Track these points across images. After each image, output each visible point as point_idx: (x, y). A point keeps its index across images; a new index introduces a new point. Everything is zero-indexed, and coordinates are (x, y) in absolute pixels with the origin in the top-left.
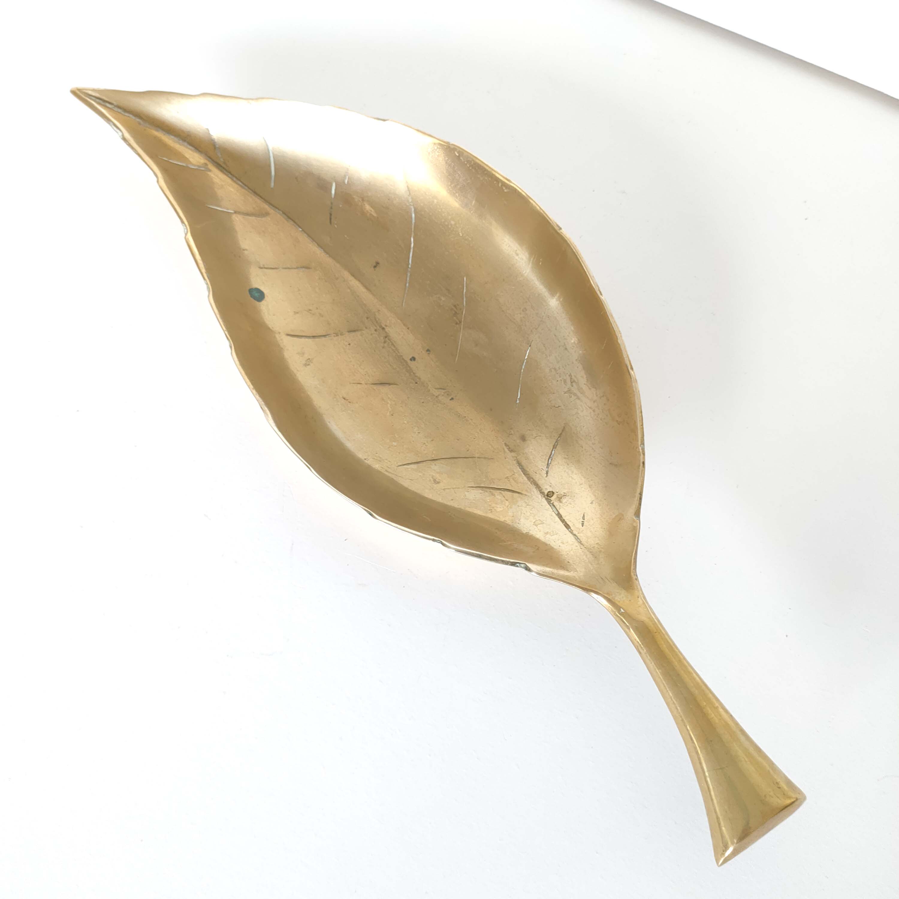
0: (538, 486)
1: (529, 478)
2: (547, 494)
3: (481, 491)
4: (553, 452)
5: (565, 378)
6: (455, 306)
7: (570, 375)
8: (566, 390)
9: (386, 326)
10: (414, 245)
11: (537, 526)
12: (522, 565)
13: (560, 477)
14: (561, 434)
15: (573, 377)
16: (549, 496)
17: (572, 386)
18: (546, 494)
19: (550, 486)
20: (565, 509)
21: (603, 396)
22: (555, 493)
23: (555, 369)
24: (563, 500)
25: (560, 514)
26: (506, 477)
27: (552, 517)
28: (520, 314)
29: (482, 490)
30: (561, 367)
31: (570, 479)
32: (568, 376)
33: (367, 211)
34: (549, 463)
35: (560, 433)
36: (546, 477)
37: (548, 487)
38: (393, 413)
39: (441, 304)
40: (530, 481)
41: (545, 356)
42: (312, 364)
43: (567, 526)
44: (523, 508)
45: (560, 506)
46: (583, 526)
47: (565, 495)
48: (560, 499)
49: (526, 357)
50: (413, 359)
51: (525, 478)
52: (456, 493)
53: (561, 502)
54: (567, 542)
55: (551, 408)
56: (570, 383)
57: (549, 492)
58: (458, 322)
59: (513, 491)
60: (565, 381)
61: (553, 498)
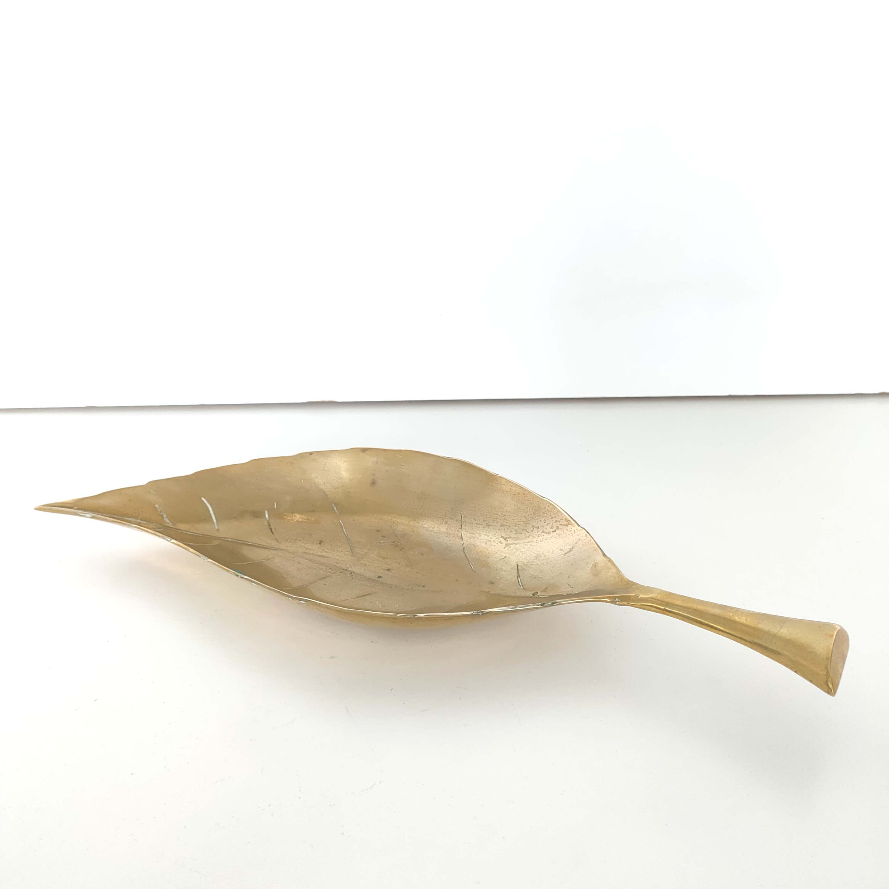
5: (499, 540)
8: (504, 546)
17: (507, 541)
23: (489, 541)
28: (444, 526)
47: (547, 587)
55: (501, 562)
60: (500, 542)
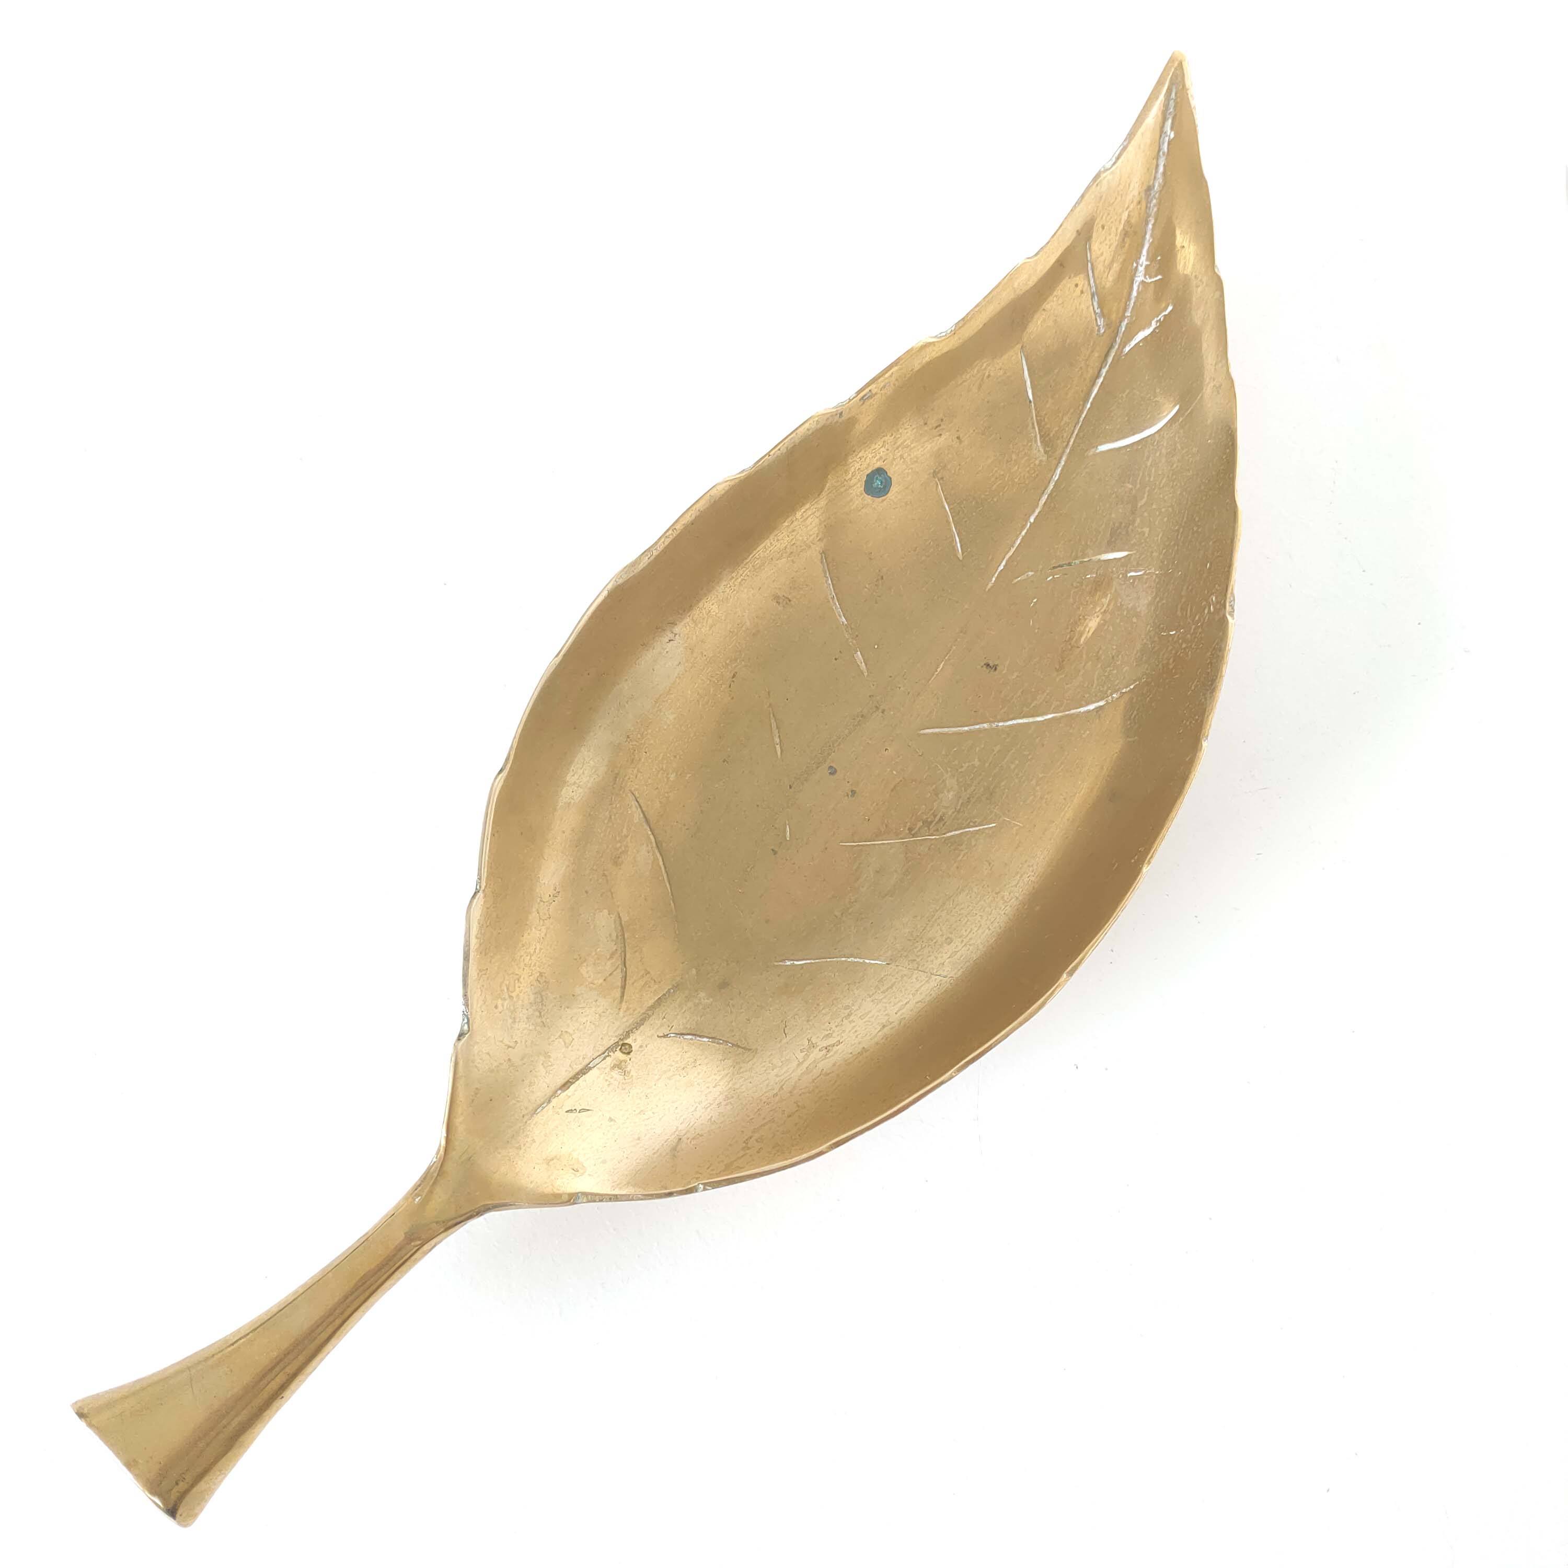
0: (638, 1025)
1: (653, 1007)
2: (627, 1044)
3: (614, 935)
4: (705, 1039)
5: (835, 1035)
6: (941, 819)
7: (839, 1042)
8: (814, 1040)
9: (883, 712)
10: (1041, 721)
11: (560, 1037)
12: (466, 1027)
13: (659, 1060)
14: (739, 1047)
15: (835, 1048)
16: (623, 1048)
17: (820, 1050)
18: (626, 1042)
19: (641, 1047)
20: (598, 1077)
21: (798, 1106)
22: (629, 1056)
23: (850, 1015)
24: (617, 1072)
25: (589, 1071)
26: (648, 970)
27: (581, 1059)
28: (942, 935)
29: (617, 937)
30: (853, 1024)
31: (657, 1077)
32: (839, 1038)
33: (1087, 625)
34: (685, 1037)
35: (739, 1044)
36: (658, 1036)
37: (639, 1042)
38: (728, 762)
39: (941, 796)
40: (647, 1010)
41: (871, 994)
42: (780, 608)
43: (566, 1085)
44: (593, 1009)
45: (605, 1068)
46: (566, 1112)
47: (625, 1073)
48: (618, 1066)
49: (867, 961)
50: (833, 771)
51: (651, 1002)
52: (601, 895)
53: (613, 1068)
54: (533, 1092)
55: (782, 1021)
56: (825, 1045)
57: (630, 1046)
58: (913, 832)
59: (624, 987)
60: (829, 1035)
61: (619, 1055)
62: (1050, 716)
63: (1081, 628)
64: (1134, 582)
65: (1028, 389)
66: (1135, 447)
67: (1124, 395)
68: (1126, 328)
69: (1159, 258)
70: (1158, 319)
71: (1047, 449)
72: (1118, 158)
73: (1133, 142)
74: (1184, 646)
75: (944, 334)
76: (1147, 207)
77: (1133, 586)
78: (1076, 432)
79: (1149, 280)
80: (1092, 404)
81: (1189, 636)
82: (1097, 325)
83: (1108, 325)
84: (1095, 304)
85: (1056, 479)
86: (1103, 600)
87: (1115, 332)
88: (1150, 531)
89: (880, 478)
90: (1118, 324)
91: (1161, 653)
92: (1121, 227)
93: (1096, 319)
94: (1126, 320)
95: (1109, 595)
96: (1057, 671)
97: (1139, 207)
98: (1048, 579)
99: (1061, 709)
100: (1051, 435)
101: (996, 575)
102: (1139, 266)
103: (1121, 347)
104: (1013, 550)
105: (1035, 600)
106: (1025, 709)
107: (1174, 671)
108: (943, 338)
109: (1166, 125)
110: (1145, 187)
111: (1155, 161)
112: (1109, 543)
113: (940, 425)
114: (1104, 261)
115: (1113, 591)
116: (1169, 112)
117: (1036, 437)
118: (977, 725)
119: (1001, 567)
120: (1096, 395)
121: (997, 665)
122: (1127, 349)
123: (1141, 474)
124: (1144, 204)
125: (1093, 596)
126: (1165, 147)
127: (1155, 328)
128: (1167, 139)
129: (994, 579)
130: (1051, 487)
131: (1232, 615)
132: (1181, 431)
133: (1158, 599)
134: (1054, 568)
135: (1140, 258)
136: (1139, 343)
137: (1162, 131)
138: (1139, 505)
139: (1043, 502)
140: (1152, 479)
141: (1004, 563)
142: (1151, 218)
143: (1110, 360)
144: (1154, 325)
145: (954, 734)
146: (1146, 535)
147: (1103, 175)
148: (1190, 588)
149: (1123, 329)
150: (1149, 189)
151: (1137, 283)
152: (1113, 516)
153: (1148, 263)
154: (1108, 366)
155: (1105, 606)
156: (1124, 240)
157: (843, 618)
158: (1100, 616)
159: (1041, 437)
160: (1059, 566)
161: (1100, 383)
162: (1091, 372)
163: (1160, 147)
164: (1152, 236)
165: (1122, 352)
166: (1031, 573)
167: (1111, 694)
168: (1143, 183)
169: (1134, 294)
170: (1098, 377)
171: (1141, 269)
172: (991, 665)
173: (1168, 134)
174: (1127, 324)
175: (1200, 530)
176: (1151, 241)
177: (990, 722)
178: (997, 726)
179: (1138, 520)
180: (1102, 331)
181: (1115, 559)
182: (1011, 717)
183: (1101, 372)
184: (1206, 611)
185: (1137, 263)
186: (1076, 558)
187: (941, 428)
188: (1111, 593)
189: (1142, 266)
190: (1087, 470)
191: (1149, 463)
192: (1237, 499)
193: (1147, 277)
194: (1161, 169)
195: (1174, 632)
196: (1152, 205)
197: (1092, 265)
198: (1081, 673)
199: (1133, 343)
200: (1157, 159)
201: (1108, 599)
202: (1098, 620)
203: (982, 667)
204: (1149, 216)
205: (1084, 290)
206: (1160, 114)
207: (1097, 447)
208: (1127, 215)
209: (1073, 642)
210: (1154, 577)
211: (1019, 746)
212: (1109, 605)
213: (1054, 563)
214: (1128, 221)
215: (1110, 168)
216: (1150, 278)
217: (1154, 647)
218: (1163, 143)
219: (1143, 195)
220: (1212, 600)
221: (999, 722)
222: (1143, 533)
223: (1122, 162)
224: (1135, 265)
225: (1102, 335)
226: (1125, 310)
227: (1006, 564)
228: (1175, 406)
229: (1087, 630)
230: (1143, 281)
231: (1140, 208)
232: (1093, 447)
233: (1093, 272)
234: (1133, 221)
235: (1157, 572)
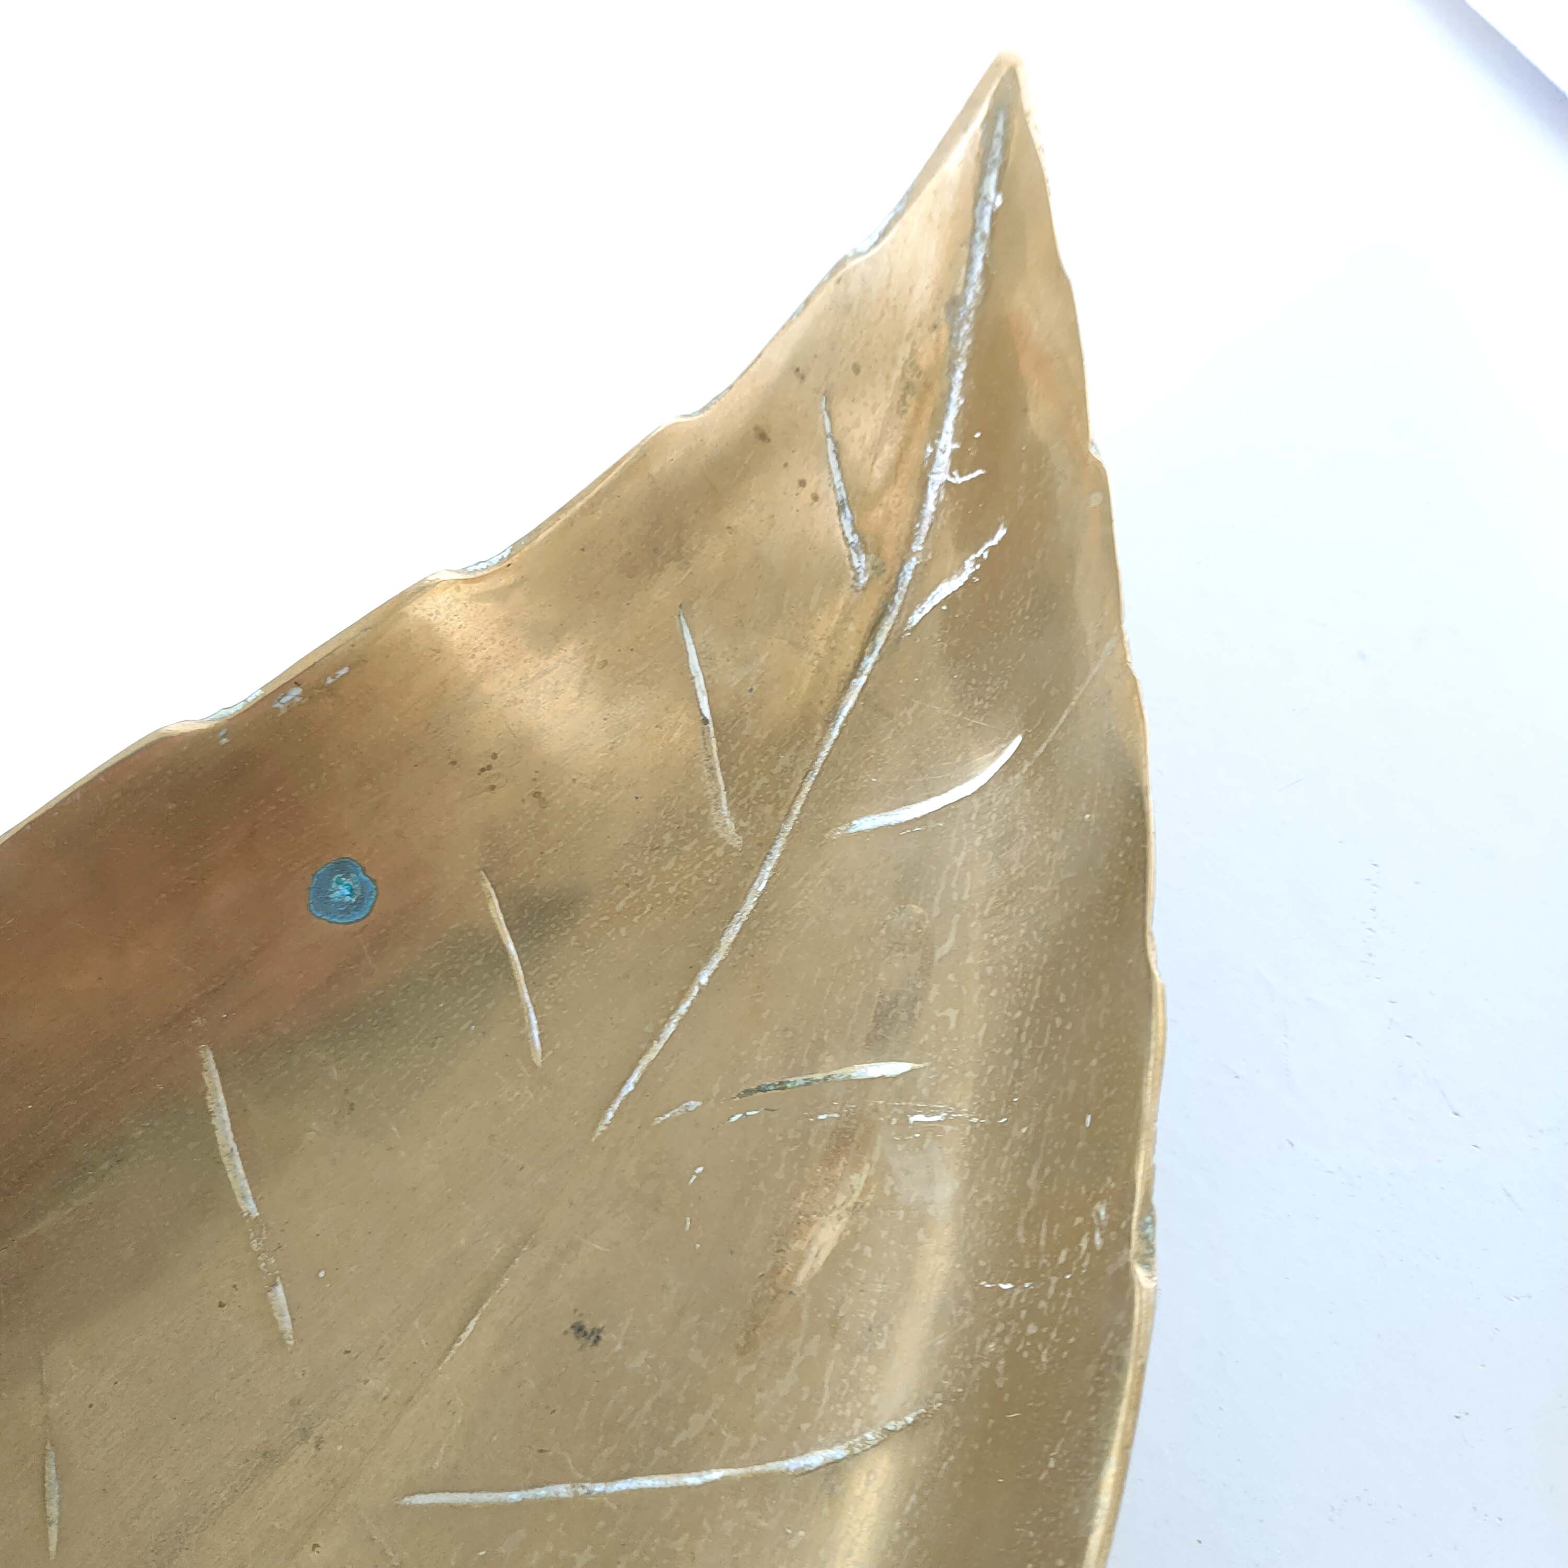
9: (317, 1445)
10: (693, 1486)
33: (813, 1240)
62: (716, 1475)
63: (796, 1245)
64: (923, 1138)
65: (700, 694)
66: (932, 824)
67: (909, 712)
68: (914, 575)
69: (977, 435)
70: (978, 555)
71: (742, 824)
72: (883, 235)
73: (914, 206)
74: (1032, 1329)
75: (484, 566)
76: (951, 338)
77: (921, 1148)
78: (807, 789)
79: (958, 480)
80: (842, 729)
81: (1043, 1304)
82: (852, 567)
83: (876, 569)
84: (847, 525)
85: (760, 889)
86: (854, 1177)
87: (893, 581)
88: (959, 1016)
89: (348, 881)
90: (897, 568)
91: (979, 1340)
92: (897, 374)
93: (850, 557)
94: (914, 559)
95: (867, 1167)
96: (741, 1352)
97: (934, 335)
98: (733, 1119)
99: (744, 1456)
100: (752, 795)
101: (616, 1106)
102: (939, 453)
103: (903, 614)
104: (658, 1046)
105: (700, 1170)
106: (659, 1452)
107: (1006, 1397)
108: (479, 574)
109: (985, 185)
110: (946, 299)
111: (965, 250)
112: (870, 1039)
113: (489, 767)
114: (864, 437)
115: (876, 1157)
116: (990, 160)
117: (717, 795)
118: (542, 1486)
119: (629, 1087)
120: (851, 711)
121: (600, 1331)
122: (916, 618)
123: (942, 887)
124: (944, 332)
125: (831, 1164)
126: (986, 225)
127: (973, 574)
128: (988, 209)
129: (610, 1115)
130: (749, 905)
131: (1147, 1259)
132: (1028, 792)
133: (974, 1190)
134: (748, 1092)
135: (939, 436)
136: (941, 604)
137: (978, 196)
138: (938, 955)
139: (731, 939)
140: (966, 897)
141: (635, 1077)
142: (960, 360)
143: (881, 640)
144: (969, 567)
145: (488, 1508)
146: (952, 1025)
147: (850, 265)
148: (1047, 1171)
149: (909, 577)
150: (954, 303)
151: (936, 487)
152: (882, 977)
153: (956, 446)
154: (876, 653)
155: (857, 1194)
156: (903, 397)
157: (251, 1201)
158: (845, 1220)
159: (729, 798)
160: (759, 1089)
161: (858, 689)
162: (844, 663)
163: (975, 221)
164: (963, 393)
165: (905, 624)
166: (694, 1104)
167: (862, 1432)
168: (941, 291)
169: (930, 507)
170: (854, 675)
171: (943, 460)
172: (588, 1328)
173: (991, 198)
174: (916, 566)
175: (1069, 1027)
176: (961, 402)
177: (574, 1481)
178: (589, 1493)
179: (934, 992)
180: (863, 580)
181: (883, 1077)
182: (625, 1468)
183: (863, 665)
184: (1084, 1244)
185: (935, 447)
186: (797, 1072)
187: (492, 772)
188: (870, 1162)
189: (943, 452)
190: (827, 871)
191: (959, 861)
192: (1152, 954)
193: (955, 473)
194: (978, 266)
195: (1009, 1286)
196: (962, 334)
197: (836, 444)
198: (795, 1363)
199: (927, 607)
200: (971, 246)
201: (864, 1176)
202: (839, 1227)
203: (566, 1332)
204: (956, 354)
205: (820, 494)
206: (972, 160)
207: (850, 821)
208: (908, 349)
209: (779, 1280)
210: (969, 1128)
211: (636, 1554)
212: (864, 1192)
213: (747, 1081)
214: (912, 363)
215: (868, 251)
216: (961, 475)
217: (964, 1316)
218: (982, 218)
219: (942, 313)
220: (1098, 1214)
221: (595, 1481)
222: (946, 1019)
223: (892, 242)
224: (930, 450)
225: (864, 589)
226: (910, 539)
227: (641, 1079)
228: (1014, 735)
229: (814, 1249)
230: (947, 482)
231: (937, 340)
232: (844, 823)
233: (838, 458)
234: (923, 363)
235: (975, 1120)
